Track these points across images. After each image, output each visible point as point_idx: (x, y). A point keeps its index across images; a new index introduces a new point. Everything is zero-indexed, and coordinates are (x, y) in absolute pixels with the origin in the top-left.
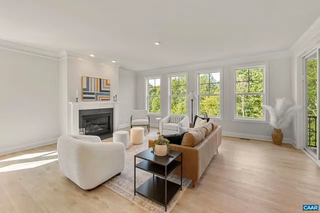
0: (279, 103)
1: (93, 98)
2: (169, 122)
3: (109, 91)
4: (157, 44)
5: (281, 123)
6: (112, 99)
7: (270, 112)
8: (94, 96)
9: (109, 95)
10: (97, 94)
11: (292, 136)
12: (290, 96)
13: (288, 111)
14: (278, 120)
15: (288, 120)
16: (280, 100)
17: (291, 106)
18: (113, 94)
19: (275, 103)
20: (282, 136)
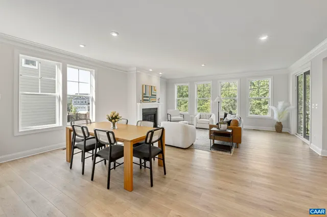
0: (280, 104)
1: (148, 100)
2: (200, 118)
3: (155, 95)
4: (203, 65)
5: (282, 118)
6: (157, 101)
7: (274, 111)
8: (148, 99)
9: (156, 98)
10: (150, 97)
11: (289, 127)
12: (287, 101)
13: (286, 110)
14: (279, 116)
15: (285, 115)
16: (281, 102)
17: (288, 106)
18: (158, 97)
19: (278, 104)
20: (282, 126)
